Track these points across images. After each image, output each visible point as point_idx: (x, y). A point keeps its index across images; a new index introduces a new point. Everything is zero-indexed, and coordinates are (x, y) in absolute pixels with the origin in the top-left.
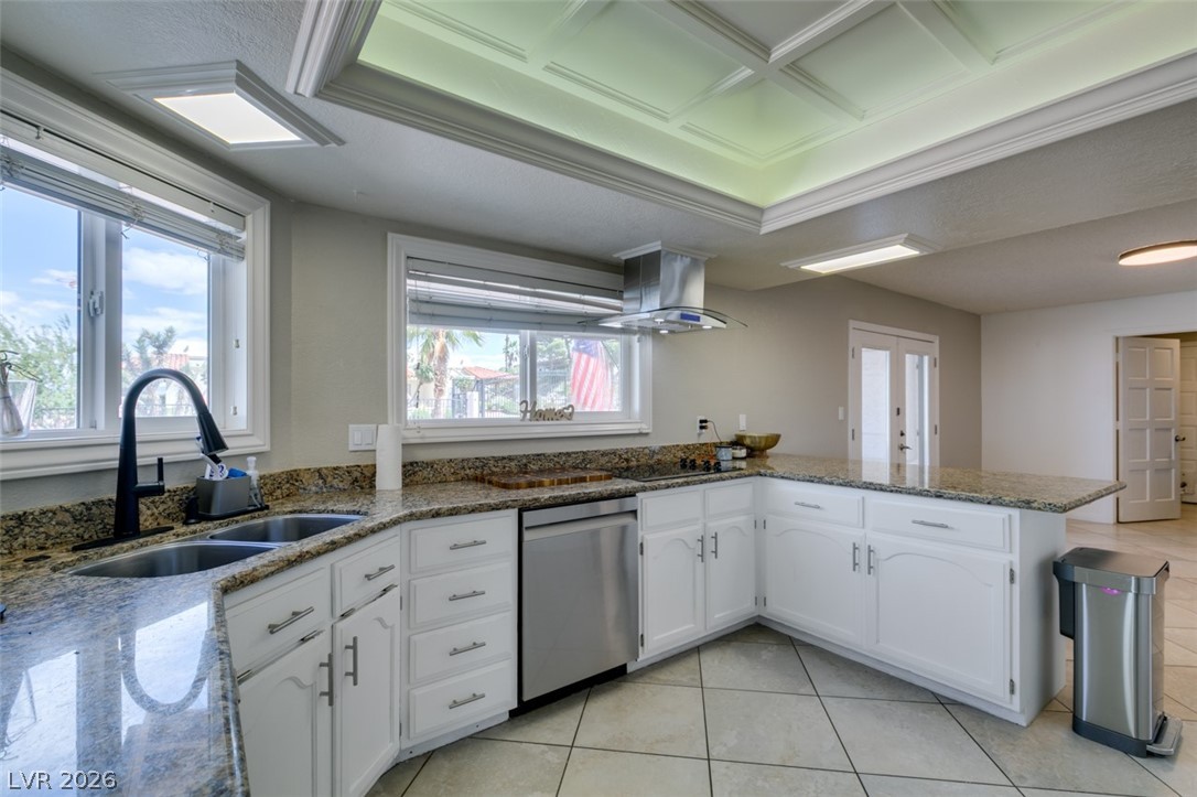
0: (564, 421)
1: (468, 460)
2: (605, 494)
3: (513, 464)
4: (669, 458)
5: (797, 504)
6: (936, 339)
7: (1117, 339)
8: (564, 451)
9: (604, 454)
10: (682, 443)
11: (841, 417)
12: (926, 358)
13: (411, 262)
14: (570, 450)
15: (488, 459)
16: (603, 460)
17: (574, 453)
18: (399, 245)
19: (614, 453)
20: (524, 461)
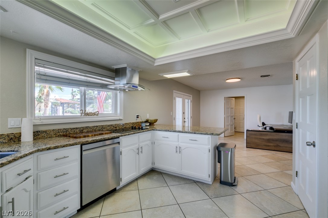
0: (95, 116)
1: (61, 129)
2: (110, 138)
3: (77, 130)
4: (128, 126)
5: (163, 137)
6: (191, 96)
7: (225, 97)
8: (96, 125)
9: (109, 126)
10: (132, 122)
11: (171, 114)
12: (189, 100)
13: (37, 60)
14: (98, 125)
15: (68, 129)
16: (108, 128)
17: (99, 126)
18: (31, 54)
19: (112, 125)
20: (82, 129)
